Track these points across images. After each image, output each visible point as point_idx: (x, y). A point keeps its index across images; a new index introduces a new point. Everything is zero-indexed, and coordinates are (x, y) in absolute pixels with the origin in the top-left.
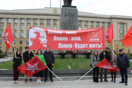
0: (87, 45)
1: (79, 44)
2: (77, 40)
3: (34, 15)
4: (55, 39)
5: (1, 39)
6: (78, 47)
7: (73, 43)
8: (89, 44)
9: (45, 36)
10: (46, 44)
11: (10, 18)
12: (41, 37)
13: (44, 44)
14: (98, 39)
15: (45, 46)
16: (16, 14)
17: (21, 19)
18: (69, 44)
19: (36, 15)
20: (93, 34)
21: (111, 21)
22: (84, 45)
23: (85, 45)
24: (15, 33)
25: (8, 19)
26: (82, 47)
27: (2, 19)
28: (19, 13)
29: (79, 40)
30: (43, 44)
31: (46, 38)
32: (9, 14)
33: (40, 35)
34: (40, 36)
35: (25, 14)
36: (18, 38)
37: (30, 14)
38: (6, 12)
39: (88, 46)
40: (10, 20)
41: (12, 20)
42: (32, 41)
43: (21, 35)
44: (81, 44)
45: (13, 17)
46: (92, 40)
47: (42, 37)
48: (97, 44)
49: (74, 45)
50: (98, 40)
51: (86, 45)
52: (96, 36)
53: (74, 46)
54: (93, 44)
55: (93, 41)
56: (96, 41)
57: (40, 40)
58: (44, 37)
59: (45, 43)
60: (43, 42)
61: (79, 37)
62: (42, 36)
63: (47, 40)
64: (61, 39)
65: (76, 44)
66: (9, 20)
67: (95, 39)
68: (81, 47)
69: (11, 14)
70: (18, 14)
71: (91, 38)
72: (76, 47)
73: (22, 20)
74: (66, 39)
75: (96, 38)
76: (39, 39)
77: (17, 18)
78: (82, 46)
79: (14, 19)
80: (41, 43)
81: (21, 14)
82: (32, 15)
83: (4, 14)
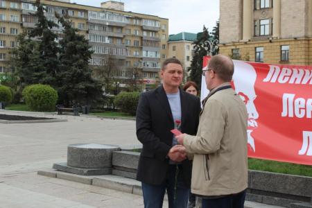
58: (247, 98)
62: (243, 94)
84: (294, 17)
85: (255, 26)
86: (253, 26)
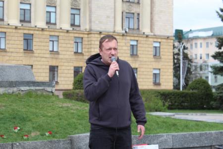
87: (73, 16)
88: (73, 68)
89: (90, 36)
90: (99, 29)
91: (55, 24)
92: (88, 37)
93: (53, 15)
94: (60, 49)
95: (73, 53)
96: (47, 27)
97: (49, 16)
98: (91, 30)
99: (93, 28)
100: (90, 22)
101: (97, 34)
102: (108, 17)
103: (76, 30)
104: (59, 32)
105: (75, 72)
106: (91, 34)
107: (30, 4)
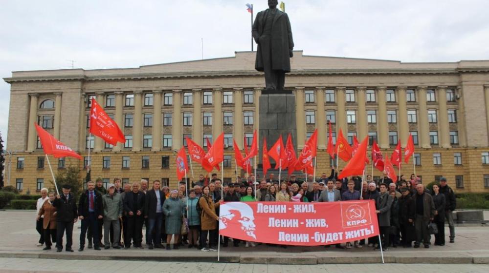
0: (341, 234)
1: (324, 234)
2: (319, 226)
3: (203, 77)
4: (273, 222)
5: (109, 155)
6: (321, 240)
7: (311, 231)
8: (346, 233)
9: (252, 217)
10: (252, 232)
11: (131, 92)
12: (242, 219)
13: (249, 231)
14: (364, 220)
15: (250, 234)
16: (149, 79)
17: (164, 92)
18: (301, 235)
19: (209, 77)
20: (353, 213)
21: (461, 83)
22: (335, 235)
23: (337, 235)
24: (146, 137)
25: (125, 93)
26: (331, 240)
27: (108, 95)
28: (158, 74)
29: (322, 226)
30: (247, 231)
31: (253, 221)
32: (129, 80)
33: (240, 215)
34: (242, 217)
35: (175, 78)
36: (155, 152)
37: (189, 78)
38: (122, 73)
39: (344, 235)
40: (132, 96)
41: (138, 97)
42: (224, 222)
43: (165, 141)
44: (328, 234)
45: (141, 89)
46: (351, 223)
47: (245, 219)
48: (362, 230)
49: (314, 236)
50: (364, 222)
51: (339, 235)
52: (360, 216)
53: (312, 238)
54: (355, 231)
55: (354, 225)
56: (360, 224)
57: (241, 224)
58: (248, 220)
59: (252, 230)
60: (247, 228)
61: (322, 220)
62: (246, 217)
63: (254, 226)
64: (284, 223)
65: (316, 234)
66: (128, 96)
67: (357, 221)
68: (327, 240)
69: (136, 80)
70: (156, 79)
71: (349, 221)
72: (316, 241)
73: (166, 95)
74: (295, 223)
75: (359, 219)
76: (240, 221)
77: (153, 89)
78: (331, 236)
79: (144, 93)
80: (243, 228)
81: (162, 78)
82: (196, 77)
83: (116, 80)
84: (70, 137)
85: (38, 141)
86: (36, 140)
87: (452, 137)
88: (454, 177)
89: (467, 151)
90: (475, 145)
91: (438, 144)
92: (466, 152)
93: (435, 138)
94: (443, 162)
95: (453, 165)
96: (430, 147)
97: (432, 139)
98: (467, 146)
99: (469, 145)
100: (467, 140)
101: (473, 149)
102: (482, 135)
103: (455, 148)
104: (441, 150)
105: (456, 179)
106: (467, 149)
107: (417, 132)
